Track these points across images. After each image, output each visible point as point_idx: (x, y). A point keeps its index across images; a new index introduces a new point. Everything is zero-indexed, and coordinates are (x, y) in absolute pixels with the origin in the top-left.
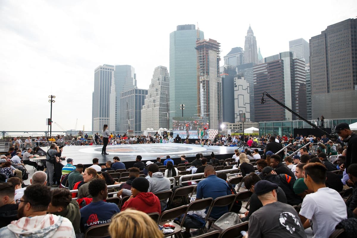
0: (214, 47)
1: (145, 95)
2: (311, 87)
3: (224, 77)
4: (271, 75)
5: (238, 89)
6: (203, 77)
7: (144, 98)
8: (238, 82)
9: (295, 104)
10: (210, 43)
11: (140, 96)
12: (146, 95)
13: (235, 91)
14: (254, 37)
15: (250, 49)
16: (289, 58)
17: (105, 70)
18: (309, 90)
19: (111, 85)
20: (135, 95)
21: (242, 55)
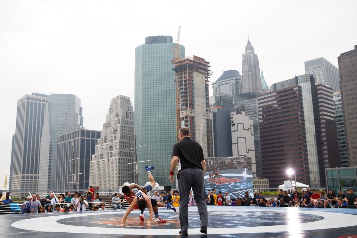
0: (201, 68)
1: (96, 139)
2: (345, 125)
3: (216, 111)
4: (282, 108)
5: (237, 130)
6: (184, 112)
7: (94, 143)
8: (236, 118)
9: (323, 150)
10: (195, 62)
11: (88, 141)
12: (98, 140)
13: (233, 131)
14: (255, 55)
15: (250, 73)
16: (310, 83)
17: (34, 101)
18: (340, 130)
19: (42, 124)
20: (81, 139)
21: (238, 81)
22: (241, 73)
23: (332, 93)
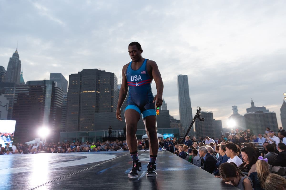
4: (32, 97)
14: (19, 60)
16: (52, 85)
21: (3, 74)
22: (6, 69)
23: (63, 93)
